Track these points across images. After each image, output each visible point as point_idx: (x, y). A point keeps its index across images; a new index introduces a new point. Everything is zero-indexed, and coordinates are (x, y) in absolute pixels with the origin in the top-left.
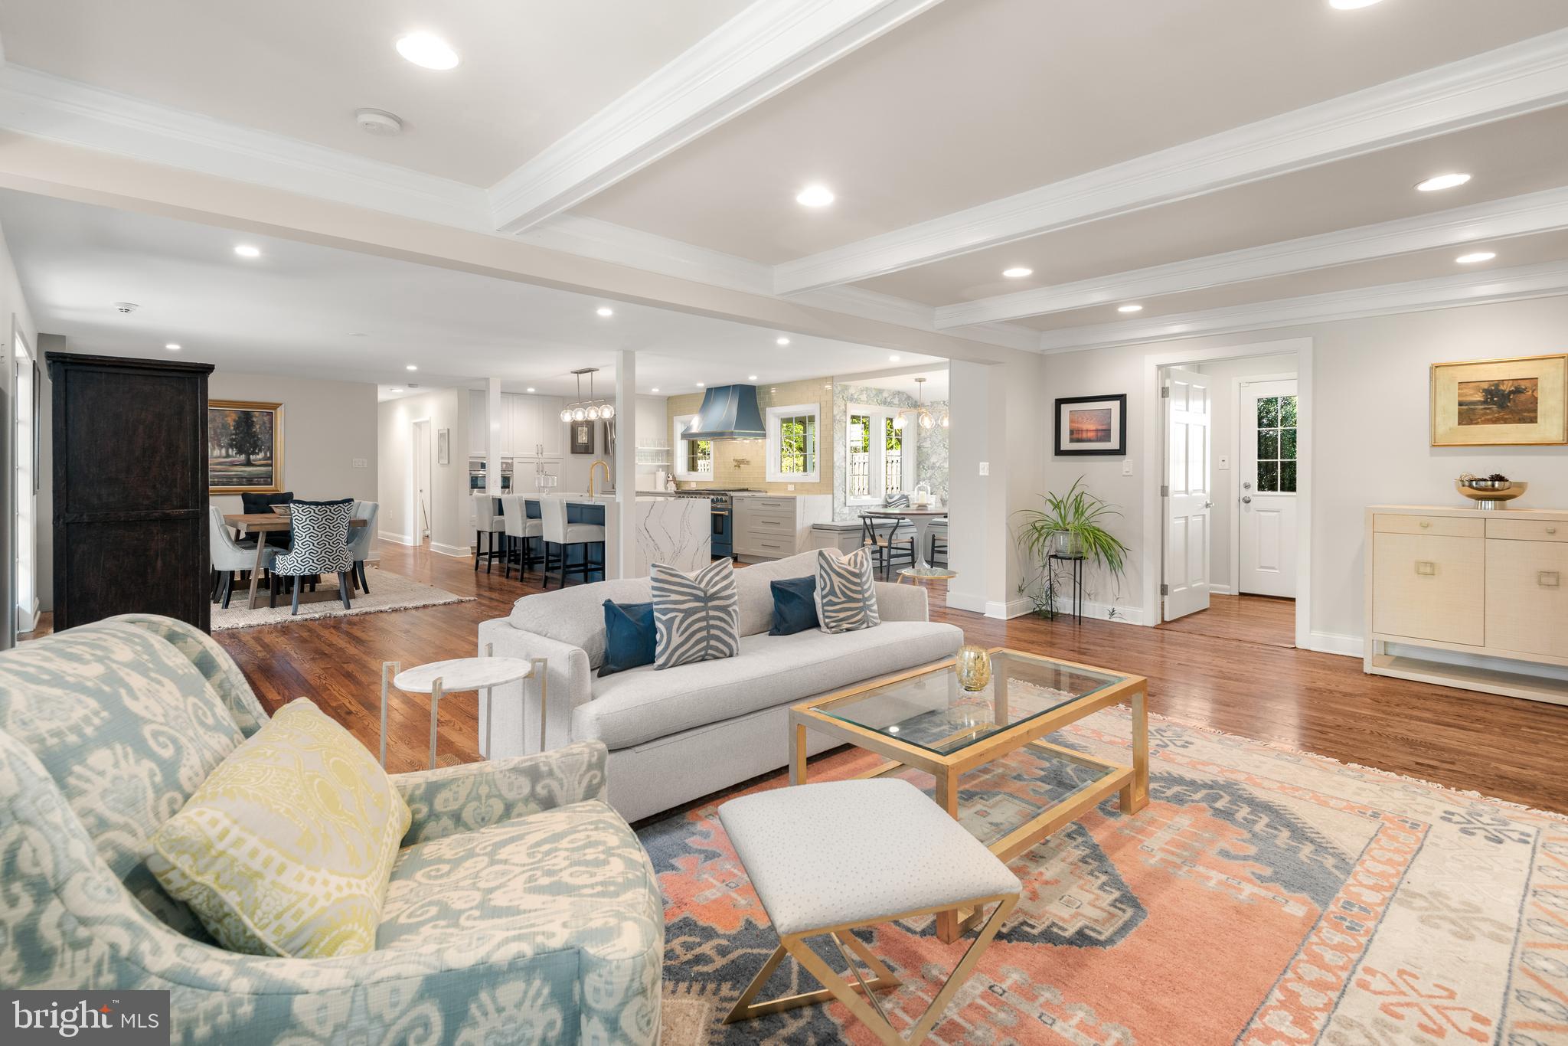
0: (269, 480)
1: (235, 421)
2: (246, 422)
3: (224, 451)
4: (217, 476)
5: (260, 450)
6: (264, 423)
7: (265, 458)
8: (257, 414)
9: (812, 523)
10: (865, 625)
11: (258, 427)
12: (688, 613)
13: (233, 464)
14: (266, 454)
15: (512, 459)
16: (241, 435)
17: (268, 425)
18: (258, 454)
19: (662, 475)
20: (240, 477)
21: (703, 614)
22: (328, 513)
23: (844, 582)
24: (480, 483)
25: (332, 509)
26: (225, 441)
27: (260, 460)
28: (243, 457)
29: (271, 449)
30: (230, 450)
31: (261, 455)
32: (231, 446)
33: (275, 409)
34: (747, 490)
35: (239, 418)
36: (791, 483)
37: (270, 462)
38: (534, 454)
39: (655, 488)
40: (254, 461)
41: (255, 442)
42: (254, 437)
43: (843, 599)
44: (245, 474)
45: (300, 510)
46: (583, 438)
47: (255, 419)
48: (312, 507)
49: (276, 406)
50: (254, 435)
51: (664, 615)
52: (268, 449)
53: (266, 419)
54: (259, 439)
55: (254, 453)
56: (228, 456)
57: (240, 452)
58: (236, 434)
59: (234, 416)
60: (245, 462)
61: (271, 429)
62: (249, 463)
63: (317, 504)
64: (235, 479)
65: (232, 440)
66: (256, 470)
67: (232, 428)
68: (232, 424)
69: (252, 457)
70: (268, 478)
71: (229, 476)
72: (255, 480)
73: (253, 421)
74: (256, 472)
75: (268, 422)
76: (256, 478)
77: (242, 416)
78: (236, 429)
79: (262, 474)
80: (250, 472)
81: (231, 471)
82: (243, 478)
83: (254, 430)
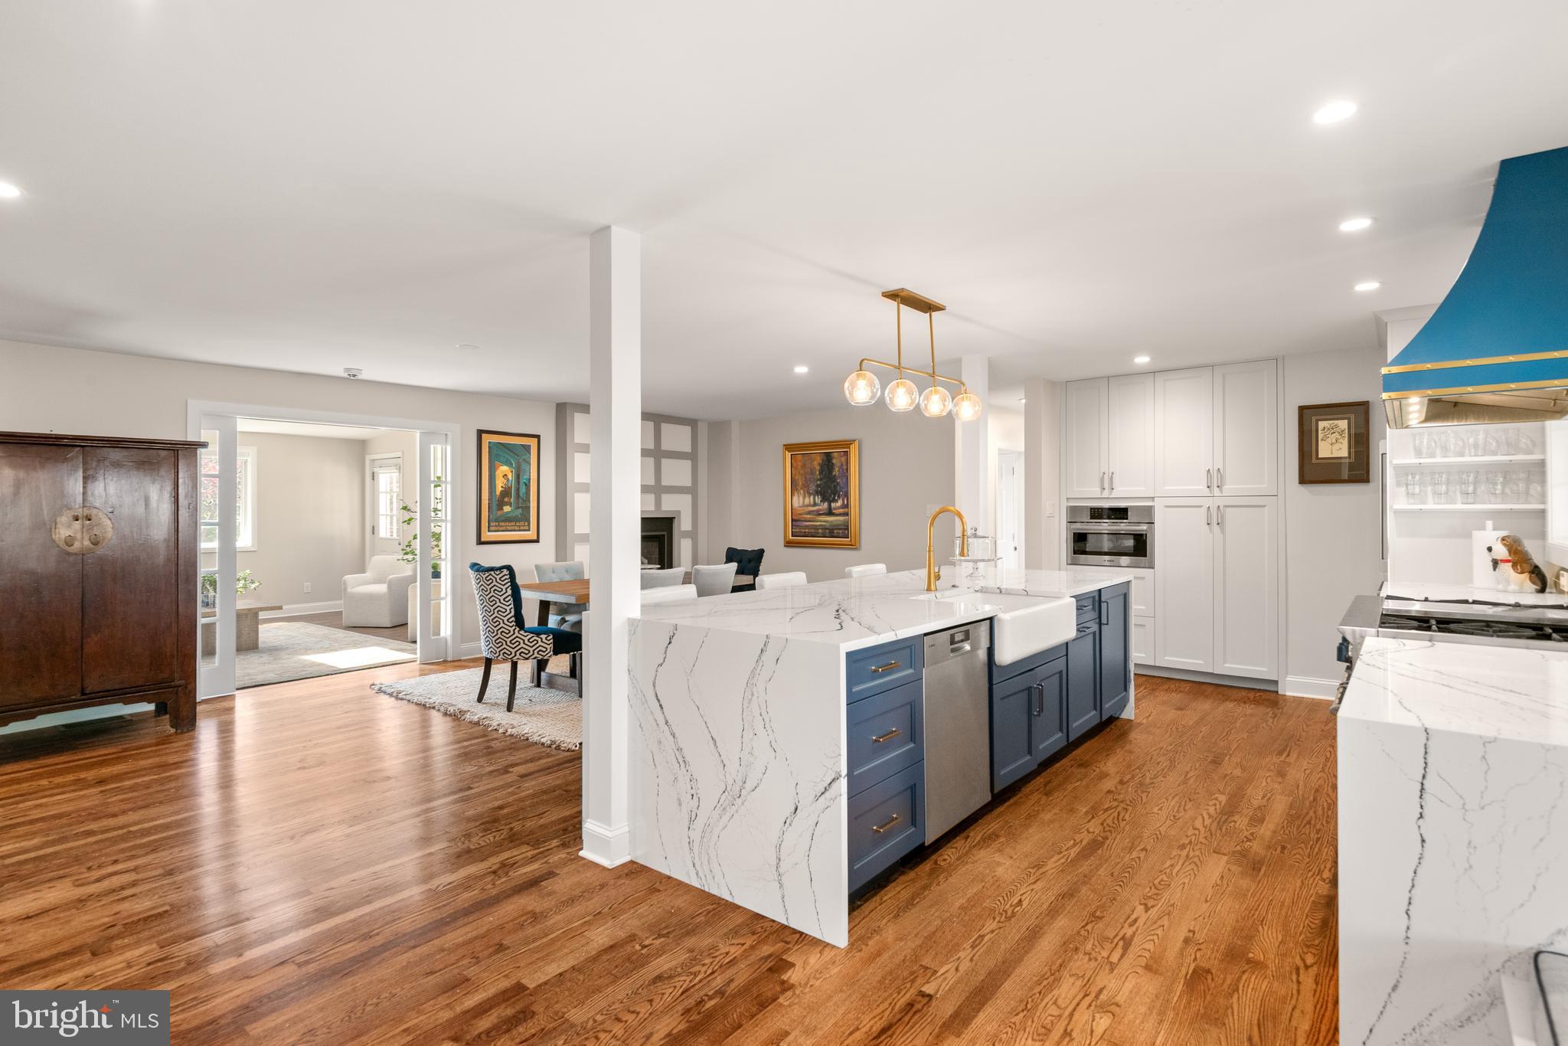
0: (847, 532)
1: (819, 464)
2: (828, 466)
3: (812, 498)
4: (807, 527)
5: (839, 497)
6: (842, 465)
7: (843, 506)
8: (835, 455)
11: (837, 469)
13: (819, 513)
14: (843, 501)
15: (1153, 498)
16: (824, 480)
17: (845, 467)
18: (837, 501)
26: (813, 488)
27: (839, 508)
28: (826, 505)
29: (847, 495)
30: (817, 498)
31: (839, 503)
32: (817, 493)
33: (849, 448)
35: (823, 461)
37: (846, 510)
38: (1202, 488)
40: (835, 509)
41: (835, 487)
42: (834, 481)
44: (828, 525)
46: (1334, 444)
47: (834, 461)
49: (847, 444)
50: (835, 479)
52: (845, 496)
53: (843, 459)
54: (838, 483)
55: (835, 501)
56: (815, 504)
57: (824, 500)
58: (821, 479)
59: (819, 459)
60: (827, 511)
61: (846, 471)
62: (830, 513)
64: (820, 531)
65: (818, 486)
66: (836, 520)
67: (818, 473)
68: (818, 468)
69: (833, 505)
70: (845, 529)
71: (816, 526)
72: (836, 531)
73: (833, 463)
74: (835, 523)
75: (844, 464)
76: (836, 529)
77: (825, 458)
78: (821, 473)
79: (840, 525)
80: (831, 522)
81: (818, 521)
82: (826, 529)
83: (834, 473)
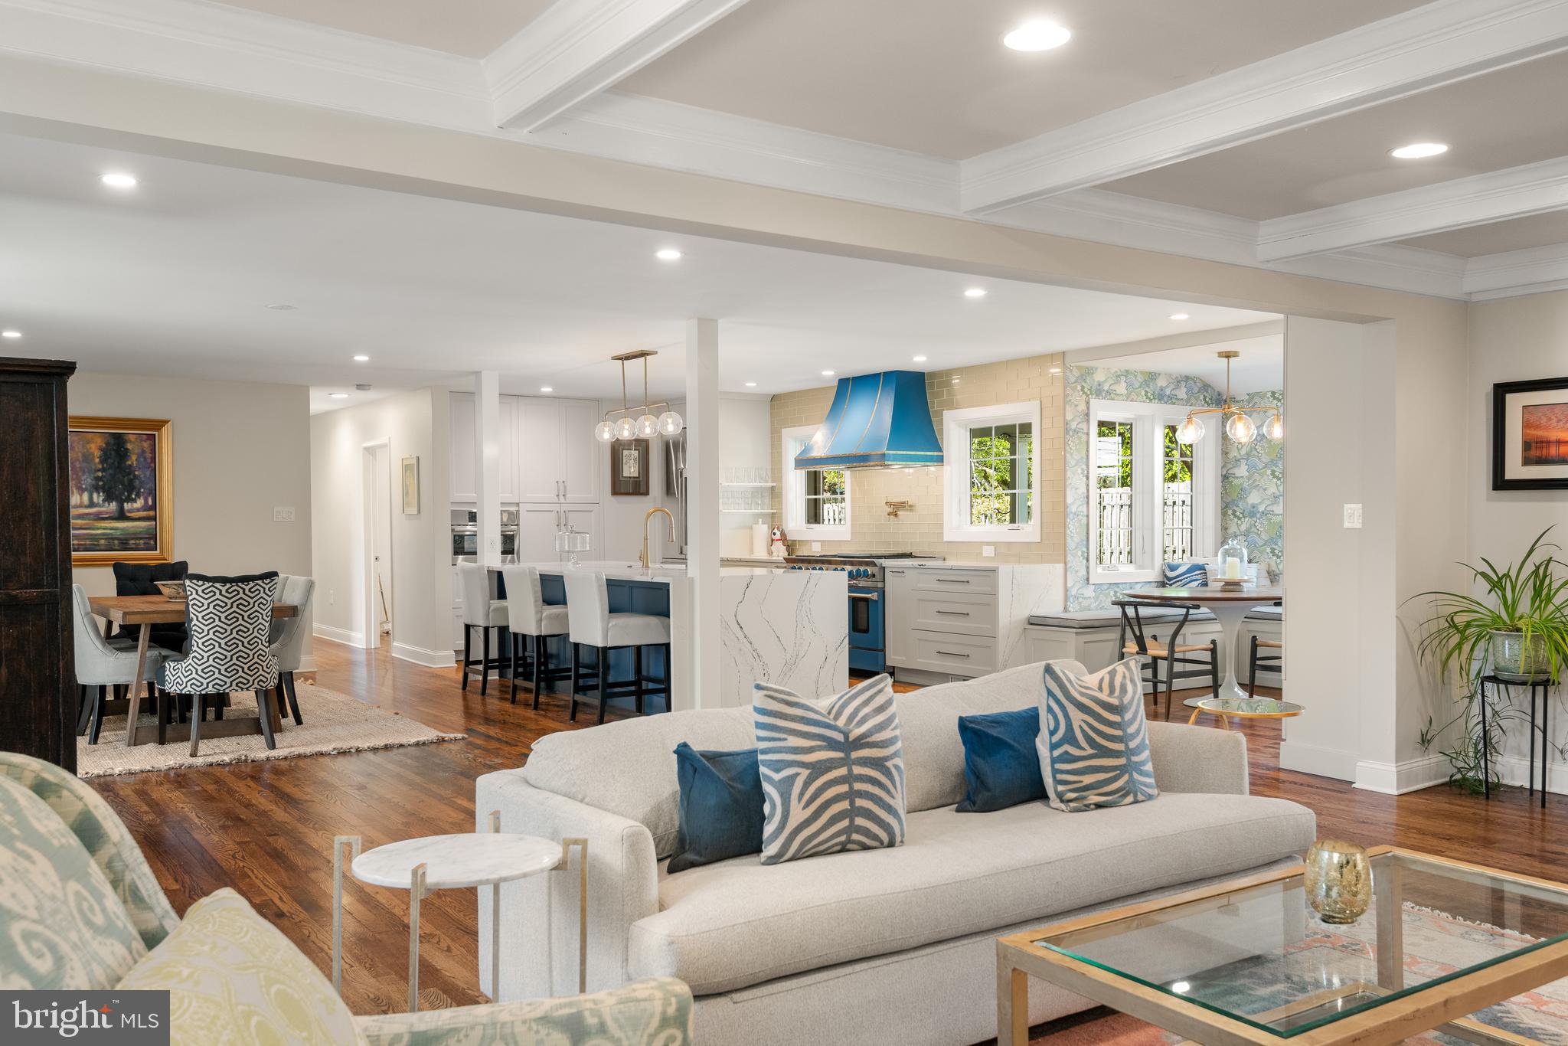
0: (152, 542)
1: (101, 449)
2: (118, 451)
3: (88, 496)
4: (83, 537)
5: (138, 495)
6: (144, 452)
7: (146, 508)
8: (132, 438)
9: (1026, 613)
10: (1130, 799)
11: (134, 457)
12: (818, 769)
13: (99, 517)
14: (146, 501)
15: (518, 504)
16: (111, 471)
17: (149, 455)
18: (134, 501)
19: (762, 529)
20: (110, 538)
21: (842, 771)
22: (241, 595)
23: (1090, 720)
24: (467, 546)
25: (247, 588)
26: (90, 480)
27: (138, 510)
28: (113, 506)
29: (153, 492)
30: (95, 496)
31: (139, 503)
32: (97, 489)
33: (160, 429)
34: (909, 556)
35: (107, 444)
36: (988, 544)
37: (152, 513)
38: (551, 496)
39: (752, 552)
40: (130, 511)
41: (131, 481)
42: (129, 474)
43: (1090, 751)
44: (118, 533)
45: (200, 590)
46: (631, 470)
47: (129, 446)
48: (217, 585)
49: (159, 424)
50: (129, 471)
51: (777, 771)
52: (150, 494)
53: (146, 445)
54: (135, 476)
55: (129, 500)
56: (94, 504)
57: (109, 498)
58: (103, 470)
59: (100, 442)
60: (116, 515)
61: (152, 461)
62: (122, 516)
63: (224, 580)
64: (102, 542)
65: (98, 479)
66: (133, 527)
67: (97, 460)
68: (97, 453)
69: (127, 506)
70: (149, 538)
71: (96, 535)
72: (132, 542)
73: (127, 449)
74: (132, 530)
75: (148, 451)
76: (133, 539)
77: (112, 441)
78: (102, 462)
79: (140, 533)
80: (123, 529)
81: (98, 529)
82: (113, 539)
83: (129, 463)
